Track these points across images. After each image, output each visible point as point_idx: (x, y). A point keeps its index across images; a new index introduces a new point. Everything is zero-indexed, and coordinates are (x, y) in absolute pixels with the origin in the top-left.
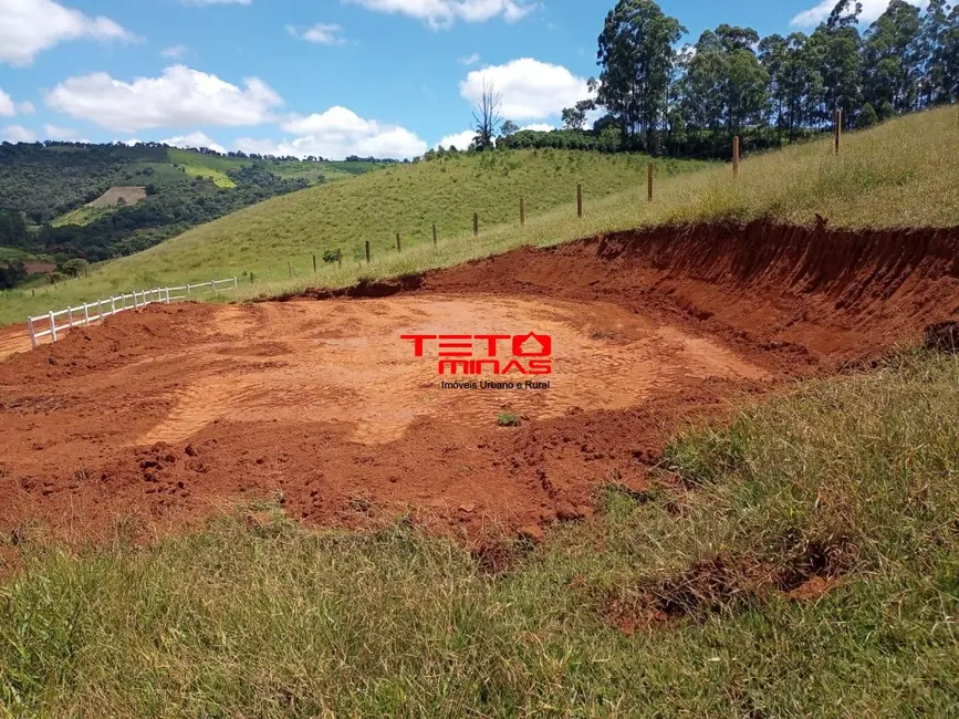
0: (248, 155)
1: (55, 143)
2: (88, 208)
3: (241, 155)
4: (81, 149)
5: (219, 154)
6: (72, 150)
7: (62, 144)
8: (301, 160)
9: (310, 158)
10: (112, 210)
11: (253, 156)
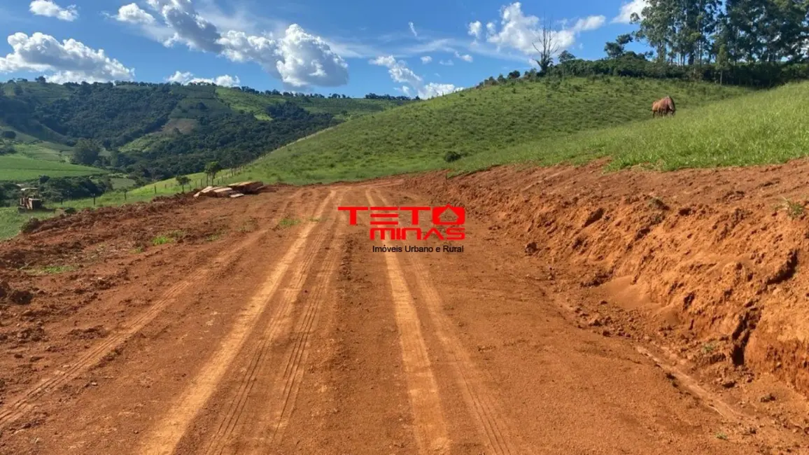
0: (282, 93)
1: (124, 83)
2: (149, 137)
3: (276, 93)
4: (144, 87)
5: (258, 92)
6: (138, 88)
7: (130, 84)
8: (326, 97)
9: (335, 96)
10: (167, 139)
11: (286, 94)
